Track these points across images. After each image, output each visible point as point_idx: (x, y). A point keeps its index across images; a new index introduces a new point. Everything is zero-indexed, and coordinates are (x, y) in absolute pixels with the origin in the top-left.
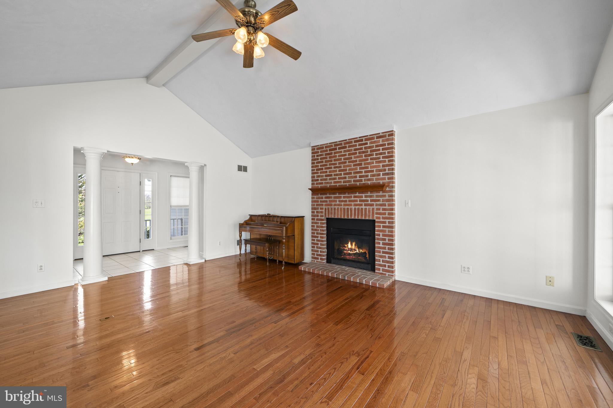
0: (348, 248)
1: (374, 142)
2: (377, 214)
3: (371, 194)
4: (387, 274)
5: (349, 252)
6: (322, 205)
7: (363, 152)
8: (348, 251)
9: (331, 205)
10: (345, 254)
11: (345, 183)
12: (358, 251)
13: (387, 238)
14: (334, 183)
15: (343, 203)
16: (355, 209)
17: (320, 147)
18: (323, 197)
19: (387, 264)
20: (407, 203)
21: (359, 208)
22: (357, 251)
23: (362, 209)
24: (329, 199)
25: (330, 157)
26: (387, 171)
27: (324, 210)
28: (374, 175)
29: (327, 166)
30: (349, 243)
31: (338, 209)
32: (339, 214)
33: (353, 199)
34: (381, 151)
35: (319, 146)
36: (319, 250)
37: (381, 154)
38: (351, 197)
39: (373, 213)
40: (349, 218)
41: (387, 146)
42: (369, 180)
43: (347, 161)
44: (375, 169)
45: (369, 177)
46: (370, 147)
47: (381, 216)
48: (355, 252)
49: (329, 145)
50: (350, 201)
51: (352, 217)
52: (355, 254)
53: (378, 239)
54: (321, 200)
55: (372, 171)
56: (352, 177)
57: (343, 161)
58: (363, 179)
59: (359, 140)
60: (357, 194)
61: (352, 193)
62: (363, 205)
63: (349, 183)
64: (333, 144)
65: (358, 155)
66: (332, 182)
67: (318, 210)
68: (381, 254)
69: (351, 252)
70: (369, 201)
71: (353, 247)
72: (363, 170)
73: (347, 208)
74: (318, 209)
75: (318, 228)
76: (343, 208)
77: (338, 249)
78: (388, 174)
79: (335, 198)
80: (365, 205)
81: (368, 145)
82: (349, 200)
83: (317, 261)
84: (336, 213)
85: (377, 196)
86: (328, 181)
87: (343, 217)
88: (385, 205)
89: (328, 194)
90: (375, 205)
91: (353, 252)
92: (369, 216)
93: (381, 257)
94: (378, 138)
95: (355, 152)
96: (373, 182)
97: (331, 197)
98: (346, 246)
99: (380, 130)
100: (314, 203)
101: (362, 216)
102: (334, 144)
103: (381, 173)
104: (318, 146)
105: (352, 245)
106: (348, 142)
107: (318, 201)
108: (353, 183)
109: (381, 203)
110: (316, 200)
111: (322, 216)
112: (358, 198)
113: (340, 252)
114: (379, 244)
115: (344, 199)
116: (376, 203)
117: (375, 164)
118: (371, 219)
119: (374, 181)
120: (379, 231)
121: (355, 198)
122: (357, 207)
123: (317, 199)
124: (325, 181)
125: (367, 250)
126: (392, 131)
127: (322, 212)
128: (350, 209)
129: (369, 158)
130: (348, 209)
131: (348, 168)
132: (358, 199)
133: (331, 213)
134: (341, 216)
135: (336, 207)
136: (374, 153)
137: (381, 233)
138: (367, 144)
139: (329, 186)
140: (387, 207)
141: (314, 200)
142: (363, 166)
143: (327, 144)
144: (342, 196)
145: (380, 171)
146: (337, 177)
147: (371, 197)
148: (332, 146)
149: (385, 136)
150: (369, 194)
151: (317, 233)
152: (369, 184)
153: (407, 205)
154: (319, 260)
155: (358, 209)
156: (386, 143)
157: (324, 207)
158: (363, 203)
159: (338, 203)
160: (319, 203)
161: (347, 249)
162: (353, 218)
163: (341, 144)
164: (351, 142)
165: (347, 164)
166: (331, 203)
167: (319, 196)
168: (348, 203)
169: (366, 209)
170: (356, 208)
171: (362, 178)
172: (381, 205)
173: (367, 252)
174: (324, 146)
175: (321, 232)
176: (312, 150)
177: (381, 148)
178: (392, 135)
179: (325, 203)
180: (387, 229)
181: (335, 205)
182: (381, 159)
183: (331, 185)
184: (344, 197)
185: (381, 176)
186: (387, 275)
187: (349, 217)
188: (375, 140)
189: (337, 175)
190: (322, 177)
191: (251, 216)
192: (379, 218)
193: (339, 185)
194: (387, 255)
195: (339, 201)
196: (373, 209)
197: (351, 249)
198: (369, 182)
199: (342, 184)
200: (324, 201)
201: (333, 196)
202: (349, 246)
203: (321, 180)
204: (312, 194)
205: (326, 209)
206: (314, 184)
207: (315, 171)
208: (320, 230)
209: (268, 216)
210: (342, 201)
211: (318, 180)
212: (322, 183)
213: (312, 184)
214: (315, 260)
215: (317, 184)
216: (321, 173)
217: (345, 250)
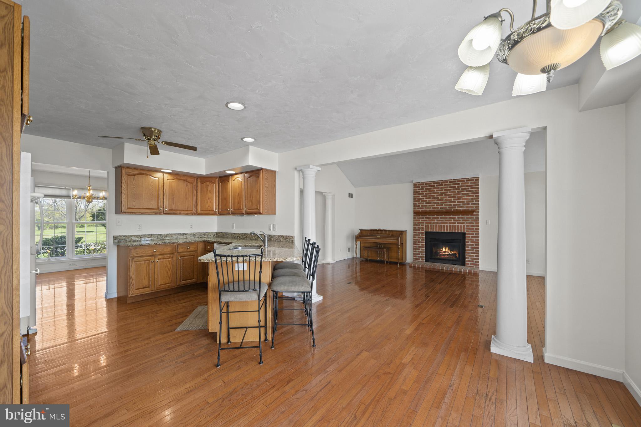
1: (465, 183)
2: (467, 229)
4: (474, 266)
5: (444, 253)
6: (423, 223)
7: (457, 189)
8: (443, 253)
9: (431, 223)
10: (440, 254)
11: (442, 208)
13: (474, 244)
14: (433, 208)
15: (440, 222)
16: (450, 226)
17: (422, 184)
18: (424, 217)
19: (474, 260)
20: (487, 222)
22: (450, 253)
23: (455, 226)
24: (429, 219)
25: (429, 191)
26: (474, 202)
27: (424, 227)
28: (465, 204)
29: (427, 196)
30: (443, 248)
32: (437, 229)
33: (448, 219)
34: (470, 189)
35: (421, 183)
36: (420, 253)
37: (470, 191)
38: (447, 218)
39: (464, 228)
40: (446, 231)
41: (474, 187)
42: (460, 207)
43: (444, 194)
44: (465, 200)
45: (461, 206)
46: (461, 186)
47: (470, 230)
48: (448, 253)
50: (445, 220)
52: (447, 255)
53: (468, 245)
55: (464, 202)
56: (447, 205)
57: (440, 194)
58: (456, 206)
59: (454, 181)
60: (452, 216)
61: (448, 215)
62: (457, 223)
63: (445, 209)
65: (452, 190)
66: (431, 208)
67: (419, 226)
68: (470, 254)
69: (445, 254)
70: (461, 221)
71: (447, 250)
72: (456, 201)
73: (443, 225)
76: (440, 225)
77: (436, 252)
78: (475, 204)
79: (433, 218)
80: (458, 223)
81: (460, 185)
83: (418, 261)
85: (467, 218)
86: (428, 207)
87: (440, 231)
88: (473, 223)
89: (428, 216)
90: (465, 223)
92: (461, 230)
93: (470, 256)
94: (467, 181)
95: (450, 188)
97: (431, 218)
98: (441, 250)
99: (470, 176)
100: (416, 222)
101: (455, 230)
102: (433, 182)
103: (470, 203)
104: (419, 183)
105: (446, 249)
106: (446, 182)
108: (448, 209)
109: (470, 222)
110: (418, 219)
111: (423, 230)
113: (437, 254)
114: (468, 248)
115: (441, 219)
117: (465, 198)
118: (462, 232)
119: (465, 208)
120: (468, 239)
122: (451, 224)
124: (425, 207)
125: (457, 252)
126: (478, 177)
127: (422, 228)
128: (446, 226)
129: (461, 193)
131: (444, 199)
132: (452, 219)
133: (431, 229)
135: (435, 224)
136: (465, 190)
137: (470, 241)
138: (459, 184)
139: (429, 210)
140: (474, 225)
141: (416, 219)
142: (456, 198)
143: (427, 182)
144: (440, 217)
145: (470, 202)
146: (436, 204)
147: (462, 218)
148: (431, 184)
149: (473, 180)
150: (461, 216)
151: (418, 242)
152: (460, 210)
153: (487, 223)
154: (420, 260)
155: (453, 226)
156: (474, 184)
157: (424, 224)
158: (456, 222)
159: (436, 221)
160: (420, 221)
161: (442, 252)
162: (448, 231)
163: (439, 183)
164: (447, 182)
165: (444, 196)
167: (420, 217)
168: (444, 222)
169: (458, 226)
172: (470, 223)
173: (457, 253)
174: (425, 183)
176: (414, 185)
177: (470, 187)
178: (478, 180)
179: (425, 222)
180: (474, 239)
181: (434, 223)
182: (470, 194)
184: (441, 218)
185: (470, 205)
186: (474, 267)
188: (466, 182)
189: (435, 203)
190: (422, 204)
191: (361, 230)
192: (469, 231)
193: (437, 210)
194: (474, 255)
195: (437, 220)
196: (464, 226)
197: (445, 252)
198: (461, 209)
199: (440, 209)
200: (424, 220)
201: (432, 217)
202: (444, 250)
203: (422, 206)
204: (414, 216)
205: (426, 226)
206: (416, 208)
207: (417, 200)
208: (421, 240)
209: (380, 230)
210: (440, 221)
211: (419, 206)
212: (423, 208)
213: (414, 209)
214: (417, 260)
215: (418, 208)
216: (421, 201)
217: (440, 252)
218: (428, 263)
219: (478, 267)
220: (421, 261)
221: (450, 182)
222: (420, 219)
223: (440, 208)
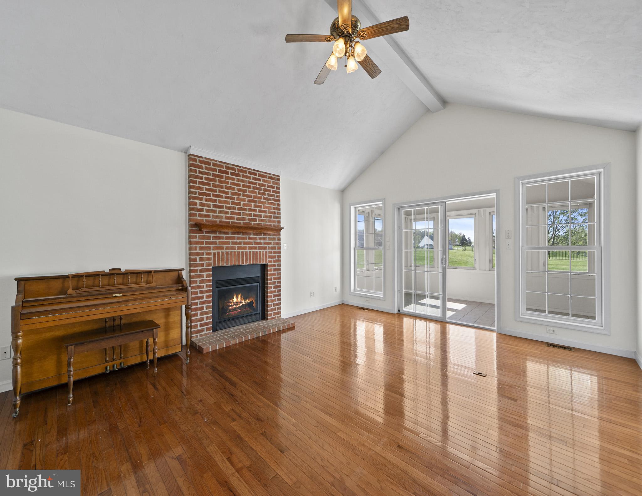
0: (233, 303)
1: (266, 182)
2: (270, 257)
3: (264, 237)
4: (277, 316)
5: (235, 306)
6: (210, 248)
7: (257, 189)
8: (234, 305)
9: (222, 248)
10: (230, 311)
11: (240, 220)
12: (244, 303)
13: (277, 281)
14: (226, 219)
15: (237, 246)
16: (250, 252)
17: (207, 162)
18: (210, 236)
19: (277, 307)
20: (284, 246)
21: (254, 251)
22: (243, 303)
23: (257, 253)
24: (219, 240)
25: (219, 182)
26: (276, 215)
27: (212, 256)
28: (266, 217)
29: (216, 192)
30: (234, 297)
31: (231, 253)
32: (233, 259)
33: (247, 241)
34: (272, 193)
35: (204, 160)
36: (205, 316)
37: (272, 195)
38: (246, 238)
39: (266, 256)
40: (245, 264)
41: (276, 190)
42: (262, 220)
43: (241, 193)
44: (267, 210)
45: (263, 218)
46: (263, 185)
47: (272, 260)
48: (241, 304)
49: (217, 163)
51: (247, 262)
52: (240, 308)
53: (270, 284)
54: (206, 240)
55: (265, 212)
56: (246, 215)
57: (236, 191)
59: (254, 172)
60: (252, 236)
61: (247, 234)
62: (258, 248)
63: (244, 222)
64: (224, 165)
65: (252, 189)
66: (223, 217)
67: (202, 256)
68: (272, 298)
69: (237, 306)
70: (263, 244)
71: (239, 299)
72: (257, 209)
74: (203, 255)
75: (203, 284)
76: (237, 252)
77: (223, 308)
78: (277, 217)
79: (227, 238)
81: (261, 182)
82: (243, 242)
83: (201, 336)
84: (229, 259)
85: (269, 239)
86: (218, 214)
87: (237, 264)
88: (275, 249)
89: (217, 233)
90: (267, 248)
91: (239, 306)
92: (263, 260)
93: (272, 301)
94: (269, 178)
95: (249, 185)
96: (266, 223)
97: (222, 238)
98: (231, 301)
99: (272, 171)
100: (196, 246)
101: (256, 260)
102: (225, 165)
103: (272, 215)
104: (201, 158)
105: (237, 298)
106: (243, 170)
107: (202, 243)
108: (247, 221)
109: (272, 246)
110: (199, 240)
111: (209, 265)
112: (253, 240)
114: (271, 289)
115: (238, 241)
116: (269, 246)
117: (267, 205)
118: (264, 263)
120: (270, 275)
121: (249, 240)
122: (252, 251)
123: (200, 239)
124: (213, 214)
125: (253, 298)
126: (280, 176)
127: (209, 259)
128: (245, 253)
129: (262, 196)
130: (242, 252)
131: (242, 203)
133: (223, 260)
134: (235, 262)
135: (229, 251)
136: (267, 193)
137: (272, 277)
138: (260, 180)
139: (219, 221)
141: (196, 240)
142: (257, 204)
143: (216, 161)
144: (236, 236)
145: (272, 213)
146: (230, 211)
147: (264, 239)
148: (222, 167)
149: (274, 179)
151: (201, 292)
152: (262, 225)
153: (284, 248)
155: (253, 253)
156: (275, 186)
157: (212, 251)
158: (258, 246)
159: (231, 245)
160: (204, 245)
161: (232, 304)
162: (248, 263)
163: (234, 169)
164: (245, 172)
165: (241, 197)
166: (221, 246)
167: (204, 234)
168: (242, 246)
169: (260, 253)
170: (251, 252)
171: (256, 217)
172: (272, 248)
173: (254, 301)
174: (212, 162)
175: (207, 289)
176: (189, 160)
177: (272, 189)
178: (279, 180)
179: (213, 246)
180: (277, 272)
181: (227, 248)
182: (272, 201)
183: (222, 220)
184: (238, 238)
185: (272, 219)
186: (277, 318)
187: (244, 264)
188: (267, 179)
189: (229, 208)
190: (208, 207)
191: (24, 282)
192: (270, 262)
193: (232, 222)
194: (276, 298)
195: (232, 243)
196: (266, 252)
197: (237, 303)
198: (263, 223)
200: (212, 243)
201: (224, 235)
202: (235, 300)
203: (207, 211)
204: (191, 231)
205: (214, 254)
206: (195, 215)
207: (197, 195)
208: (206, 285)
210: (236, 243)
211: (201, 210)
212: (208, 216)
213: (190, 215)
214: (198, 334)
215: (200, 215)
216: (206, 200)
217: (230, 306)
218: (219, 333)
219: (280, 316)
220: (206, 334)
221: (250, 173)
222: (204, 241)
223: (237, 220)
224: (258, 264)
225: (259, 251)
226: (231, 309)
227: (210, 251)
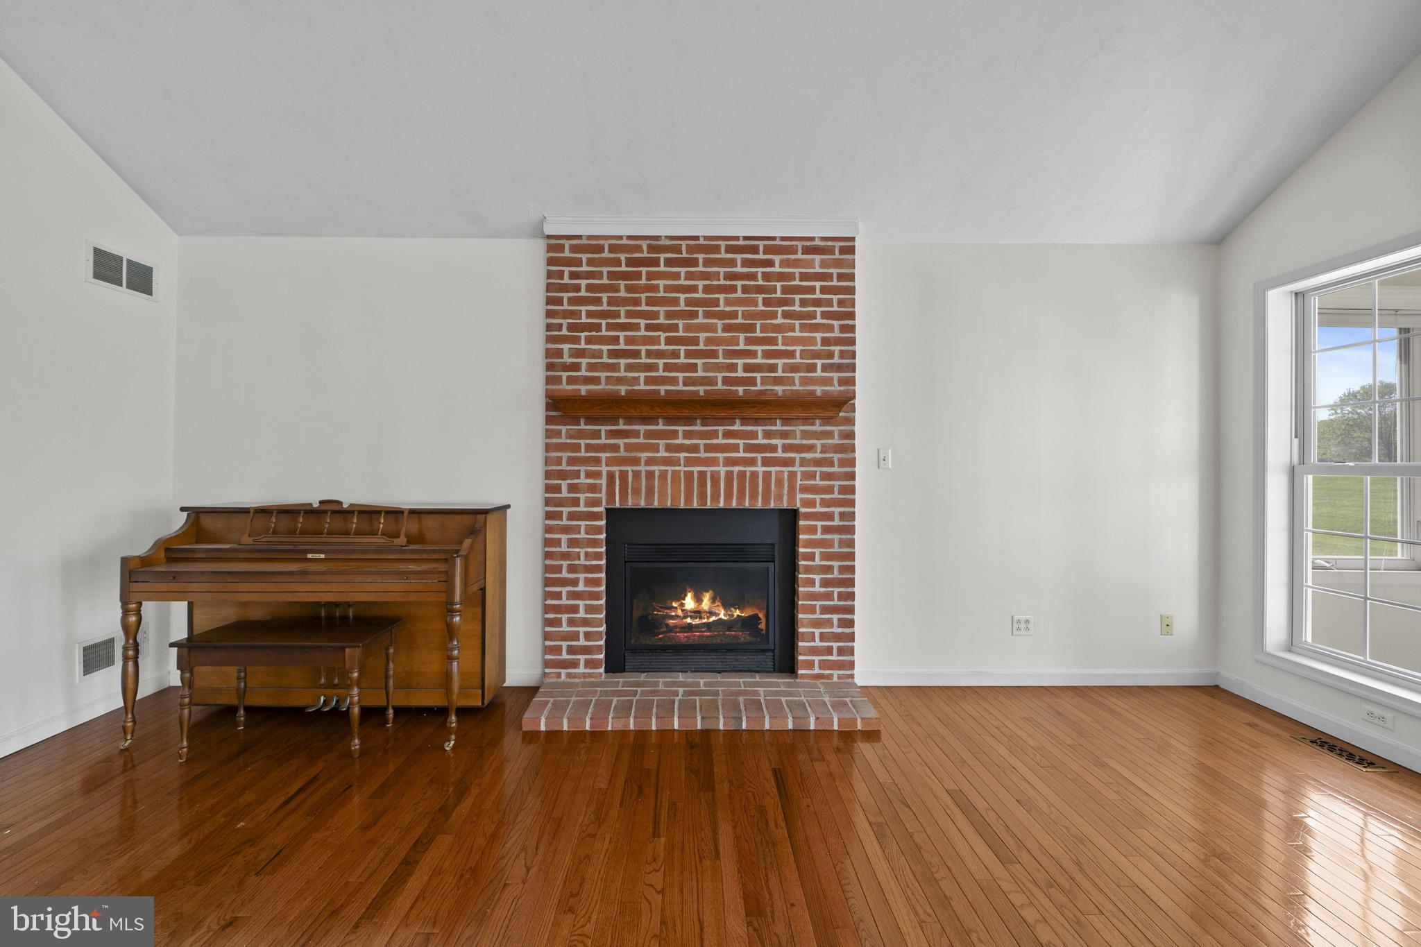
0: (683, 610)
1: (795, 264)
2: (804, 489)
3: (785, 428)
4: (836, 673)
5: (689, 620)
6: (597, 461)
7: (760, 290)
8: (685, 617)
9: (636, 462)
10: (671, 629)
11: (694, 384)
12: (725, 615)
13: (836, 564)
14: (646, 383)
15: (682, 455)
16: (729, 475)
17: (592, 246)
18: (600, 430)
19: (835, 645)
20: (882, 457)
21: (745, 472)
22: (722, 616)
23: (754, 475)
24: (627, 441)
25: (629, 289)
26: (836, 360)
27: (603, 482)
28: (795, 368)
29: (619, 317)
30: (686, 595)
31: (663, 475)
32: (669, 492)
33: (721, 441)
34: (818, 295)
35: (584, 242)
36: (582, 630)
37: (817, 303)
38: (714, 434)
39: (792, 488)
40: (709, 505)
41: (835, 283)
42: (778, 381)
43: (700, 310)
44: (798, 349)
45: (780, 374)
46: (781, 277)
47: (818, 497)
48: (713, 619)
49: (624, 242)
50: (709, 448)
51: (719, 502)
52: (709, 626)
53: (808, 570)
54: (588, 441)
55: (791, 354)
56: (718, 368)
57: (682, 307)
58: (758, 375)
59: (747, 246)
60: (737, 427)
61: (720, 421)
62: (759, 462)
63: (708, 388)
64: (644, 244)
65: (739, 294)
66: (637, 379)
67: (576, 481)
68: (818, 616)
69: (697, 621)
70: (780, 450)
71: (706, 604)
72: (759, 349)
74: (579, 477)
75: (577, 550)
76: (684, 471)
78: (839, 368)
79: (649, 435)
80: (766, 462)
81: (777, 269)
82: (706, 445)
83: (569, 675)
84: (656, 490)
85: (805, 435)
86: (622, 374)
87: (682, 505)
88: (831, 464)
89: (621, 422)
90: (797, 463)
91: (705, 621)
92: (779, 498)
93: (817, 624)
94: (807, 250)
95: (728, 283)
96: (794, 388)
97: (636, 434)
98: (675, 605)
99: (818, 228)
100: (559, 454)
101: (754, 497)
102: (648, 242)
103: (819, 362)
104: (579, 237)
105: (698, 599)
106: (708, 246)
107: (576, 448)
108: (720, 386)
109: (818, 455)
110: (569, 441)
111: (596, 503)
112: (740, 439)
113: (650, 625)
114: (810, 585)
115: (687, 442)
116: (803, 455)
117: (798, 334)
118: (785, 505)
119: (797, 387)
120: (810, 544)
121: (727, 439)
122: (736, 469)
123: (571, 437)
124: (609, 374)
125: (757, 608)
126: (853, 239)
127: (594, 488)
128: (712, 477)
129: (780, 310)
130: (701, 473)
131: (703, 336)
132: (741, 442)
133: (636, 492)
134: (675, 498)
135: (657, 469)
136: (797, 297)
137: (817, 551)
138: (770, 263)
139: (627, 391)
140: (836, 469)
141: (560, 441)
142: (758, 334)
143: (620, 238)
144: (681, 429)
145: (817, 355)
146: (661, 362)
147: (784, 435)
148: (638, 249)
149: (830, 251)
150: (779, 427)
151: (572, 569)
152: (777, 394)
153: (882, 462)
154: (582, 669)
155: (742, 475)
156: (834, 271)
157: (604, 469)
158: (759, 456)
159: (662, 453)
160: (583, 454)
161: (680, 613)
162: (721, 505)
163: (677, 249)
164: (716, 249)
165: (701, 320)
166: (632, 455)
167: (583, 426)
168: (702, 455)
169: (767, 475)
170: (732, 472)
171: (753, 371)
172: (818, 463)
173: (757, 616)
174: (606, 244)
175: (588, 563)
176: (550, 248)
177: (818, 284)
178: (851, 250)
179: (608, 455)
180: (836, 537)
181: (650, 462)
182: (819, 320)
183: (636, 388)
184: (687, 435)
185: (819, 373)
186: (835, 679)
187: (706, 505)
188: (799, 256)
189: (660, 354)
190: (594, 357)
191: (196, 515)
192: (811, 503)
193: (666, 391)
194: (835, 617)
195: (669, 448)
196: (792, 475)
197: (697, 613)
198: (779, 389)
199: (681, 387)
200: (603, 448)
201: (642, 428)
202: (689, 603)
203: (592, 367)
204: (549, 420)
205: (611, 476)
206: (558, 380)
207: (564, 332)
208: (587, 554)
209: (331, 509)
210: (681, 448)
211: (576, 367)
212: (596, 380)
213: (549, 380)
214: (563, 672)
215: (571, 380)
216: (589, 341)
217: (672, 618)
218: (620, 680)
219: (852, 676)
220: (584, 675)
221: (730, 249)
222: (582, 442)
223: (685, 385)
224: (760, 509)
225: (764, 472)
226: (676, 627)
227: (598, 468)
